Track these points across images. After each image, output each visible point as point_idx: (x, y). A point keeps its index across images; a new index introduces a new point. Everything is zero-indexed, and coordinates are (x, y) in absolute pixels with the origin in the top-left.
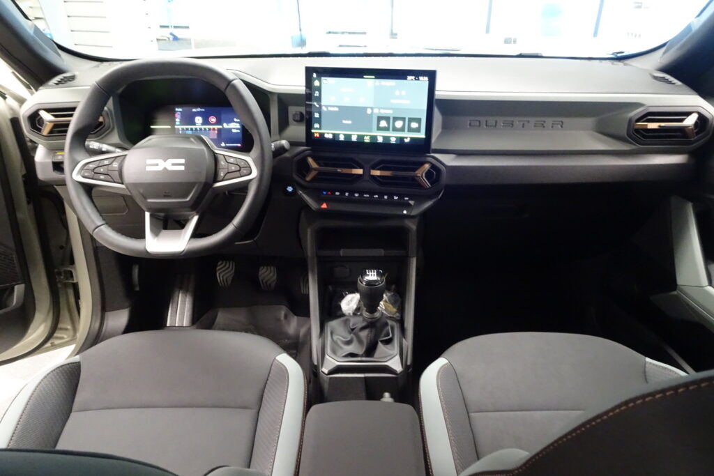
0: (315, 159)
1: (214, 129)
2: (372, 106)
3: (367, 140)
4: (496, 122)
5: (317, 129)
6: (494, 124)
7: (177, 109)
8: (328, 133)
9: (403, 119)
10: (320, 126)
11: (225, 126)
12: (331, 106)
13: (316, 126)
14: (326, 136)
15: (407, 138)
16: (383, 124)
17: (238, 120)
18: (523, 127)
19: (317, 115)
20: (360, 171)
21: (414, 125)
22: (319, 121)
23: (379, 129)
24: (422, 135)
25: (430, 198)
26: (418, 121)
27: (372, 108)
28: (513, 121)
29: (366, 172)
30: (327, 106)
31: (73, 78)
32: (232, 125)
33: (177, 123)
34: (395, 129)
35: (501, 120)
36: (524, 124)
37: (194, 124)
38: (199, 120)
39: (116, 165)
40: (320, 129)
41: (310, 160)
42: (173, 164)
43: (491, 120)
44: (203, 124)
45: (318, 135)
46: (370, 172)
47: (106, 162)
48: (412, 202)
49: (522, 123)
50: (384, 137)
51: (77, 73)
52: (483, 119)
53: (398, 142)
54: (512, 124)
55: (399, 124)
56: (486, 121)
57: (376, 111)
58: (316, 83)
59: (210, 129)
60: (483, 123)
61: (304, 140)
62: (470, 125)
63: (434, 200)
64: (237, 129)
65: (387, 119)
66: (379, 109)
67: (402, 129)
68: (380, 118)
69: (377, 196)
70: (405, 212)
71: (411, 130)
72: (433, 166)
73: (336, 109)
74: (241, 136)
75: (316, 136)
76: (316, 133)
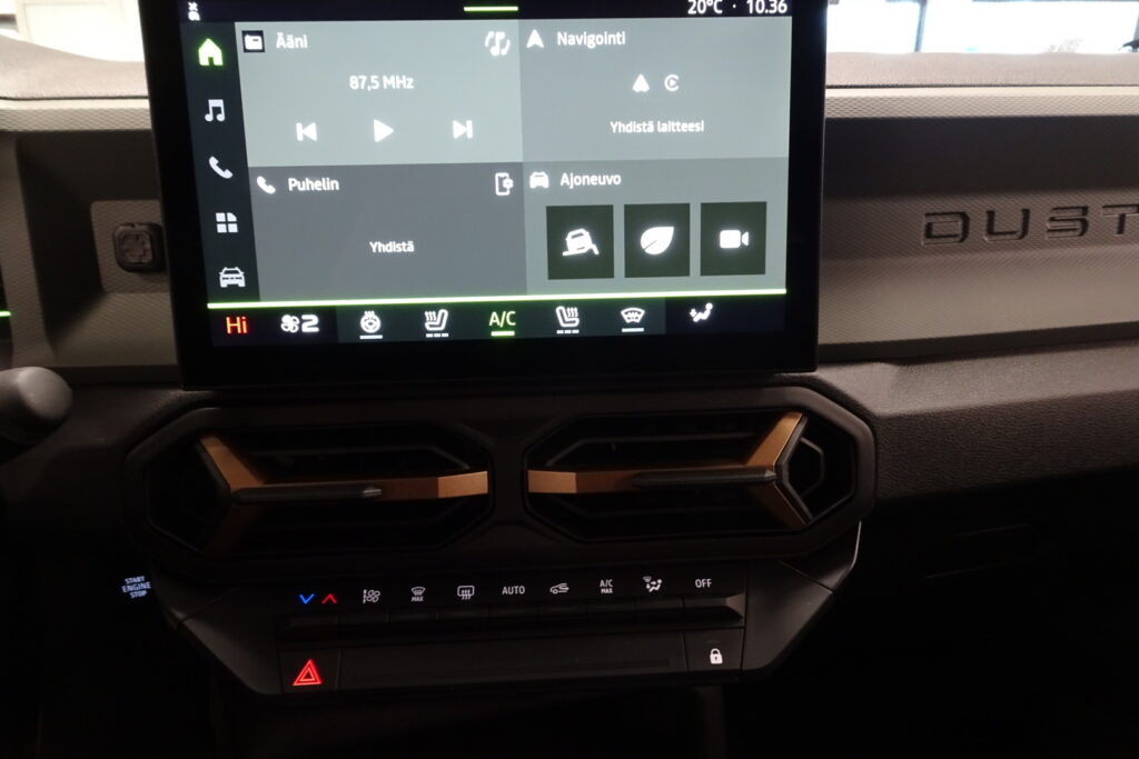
0: (241, 444)
2: (516, 156)
3: (502, 328)
4: (1026, 213)
5: (233, 293)
6: (1017, 226)
8: (297, 312)
9: (675, 214)
10: (252, 278)
12: (302, 172)
13: (231, 278)
14: (289, 324)
15: (699, 303)
16: (579, 243)
18: (1121, 230)
19: (226, 223)
20: (475, 483)
21: (731, 239)
22: (241, 250)
23: (562, 268)
24: (772, 285)
25: (815, 568)
26: (750, 216)
27: (518, 171)
28: (1085, 210)
29: (508, 483)
30: (277, 175)
34: (641, 266)
35: (1042, 205)
36: (1122, 218)
40: (251, 291)
41: (215, 451)
43: (1008, 208)
45: (241, 326)
46: (524, 480)
48: (734, 602)
49: (1116, 214)
50: (585, 308)
52: (977, 206)
53: (661, 329)
54: (1085, 224)
55: (657, 240)
56: (991, 214)
57: (539, 180)
58: (209, 53)
60: (979, 223)
61: (171, 358)
62: (929, 233)
63: (834, 580)
65: (595, 217)
66: (554, 170)
67: (673, 264)
68: (561, 219)
69: (563, 588)
70: (716, 658)
71: (718, 263)
72: (817, 425)
73: (331, 185)
75: (234, 329)
76: (233, 314)
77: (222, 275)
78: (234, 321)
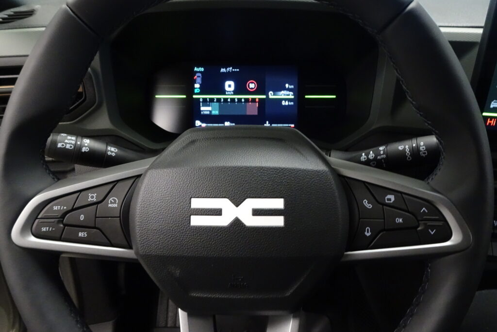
1: (254, 100)
7: (196, 69)
11: (271, 95)
17: (292, 87)
31: (30, 13)
32: (283, 95)
33: (196, 91)
37: (223, 92)
38: (230, 86)
39: (114, 203)
42: (257, 212)
44: (236, 92)
45: (493, 122)
47: (92, 197)
51: (37, 7)
59: (247, 100)
64: (289, 100)
74: (296, 111)
75: (490, 124)
76: (491, 118)
77: (492, 103)
78: (491, 120)
